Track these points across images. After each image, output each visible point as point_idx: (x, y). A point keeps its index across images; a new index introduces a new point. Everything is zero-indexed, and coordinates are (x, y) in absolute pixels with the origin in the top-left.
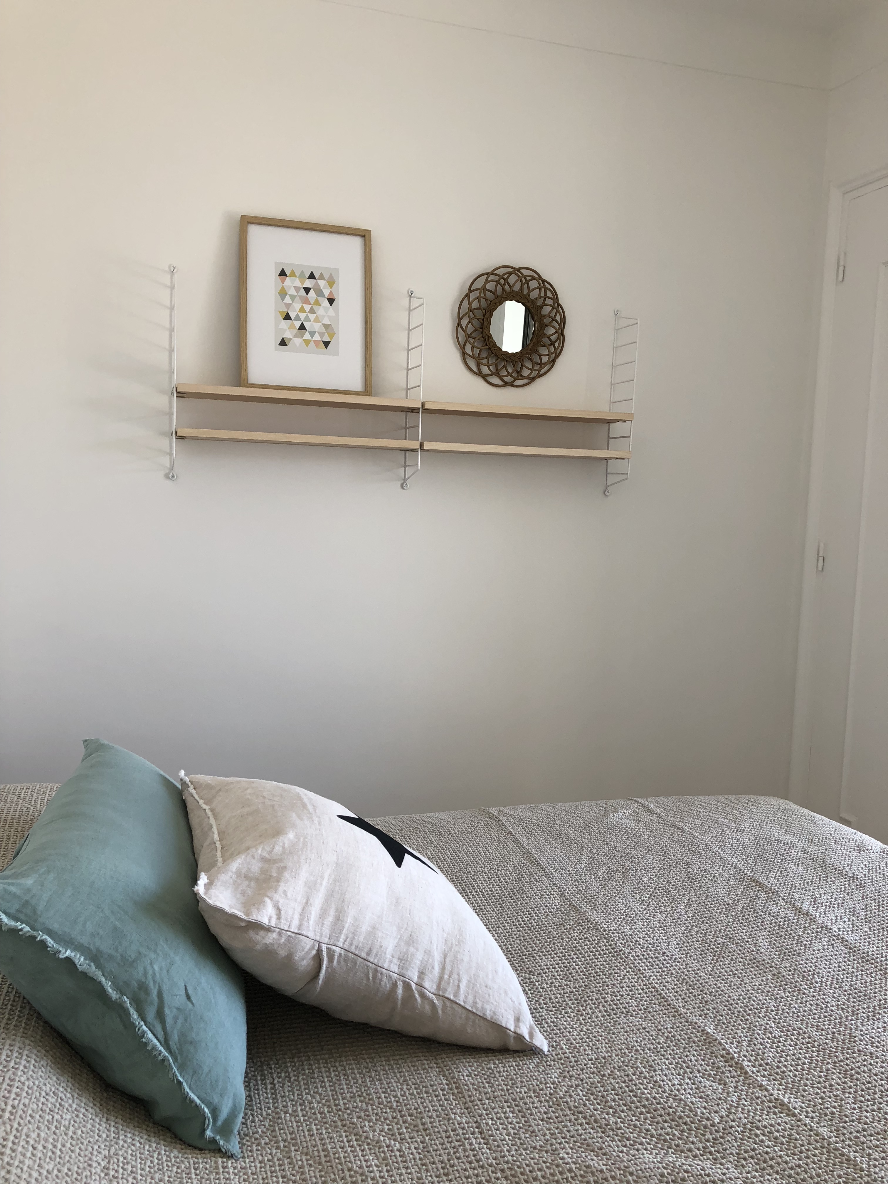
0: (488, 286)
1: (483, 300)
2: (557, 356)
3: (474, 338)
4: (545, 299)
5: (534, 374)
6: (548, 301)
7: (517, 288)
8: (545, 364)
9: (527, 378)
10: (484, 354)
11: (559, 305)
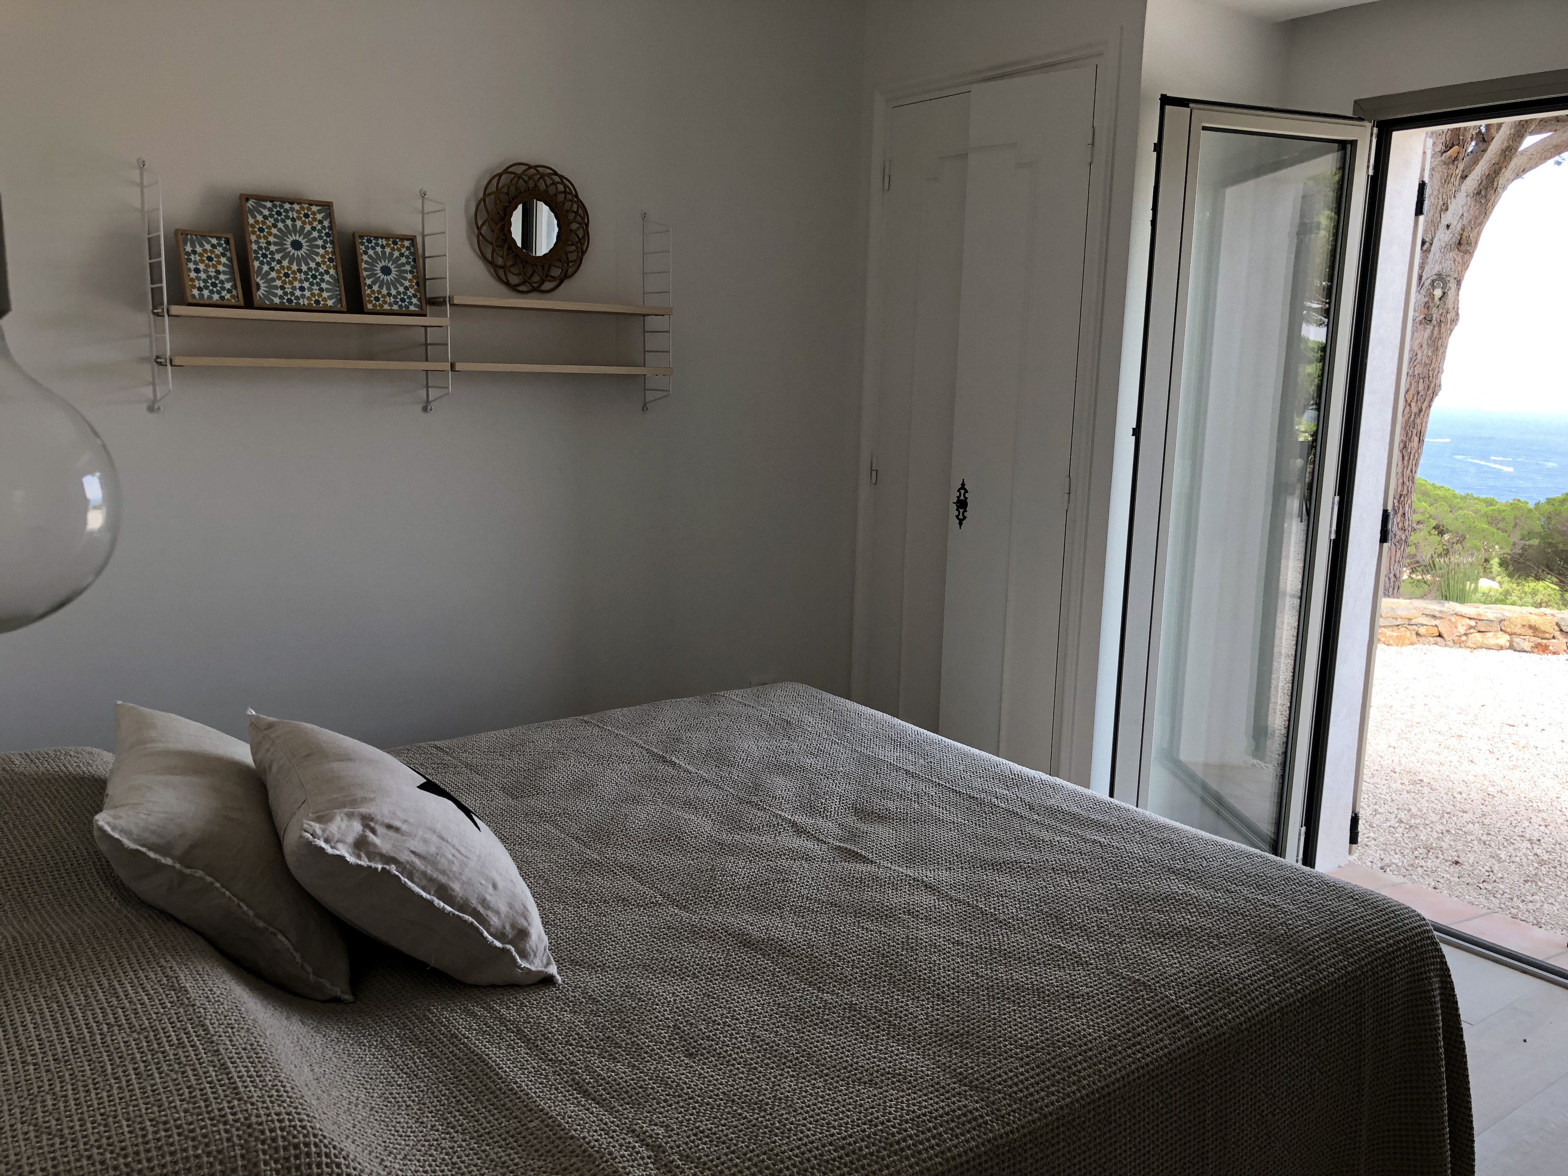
0: (504, 188)
2: (584, 254)
6: (569, 196)
7: (533, 184)
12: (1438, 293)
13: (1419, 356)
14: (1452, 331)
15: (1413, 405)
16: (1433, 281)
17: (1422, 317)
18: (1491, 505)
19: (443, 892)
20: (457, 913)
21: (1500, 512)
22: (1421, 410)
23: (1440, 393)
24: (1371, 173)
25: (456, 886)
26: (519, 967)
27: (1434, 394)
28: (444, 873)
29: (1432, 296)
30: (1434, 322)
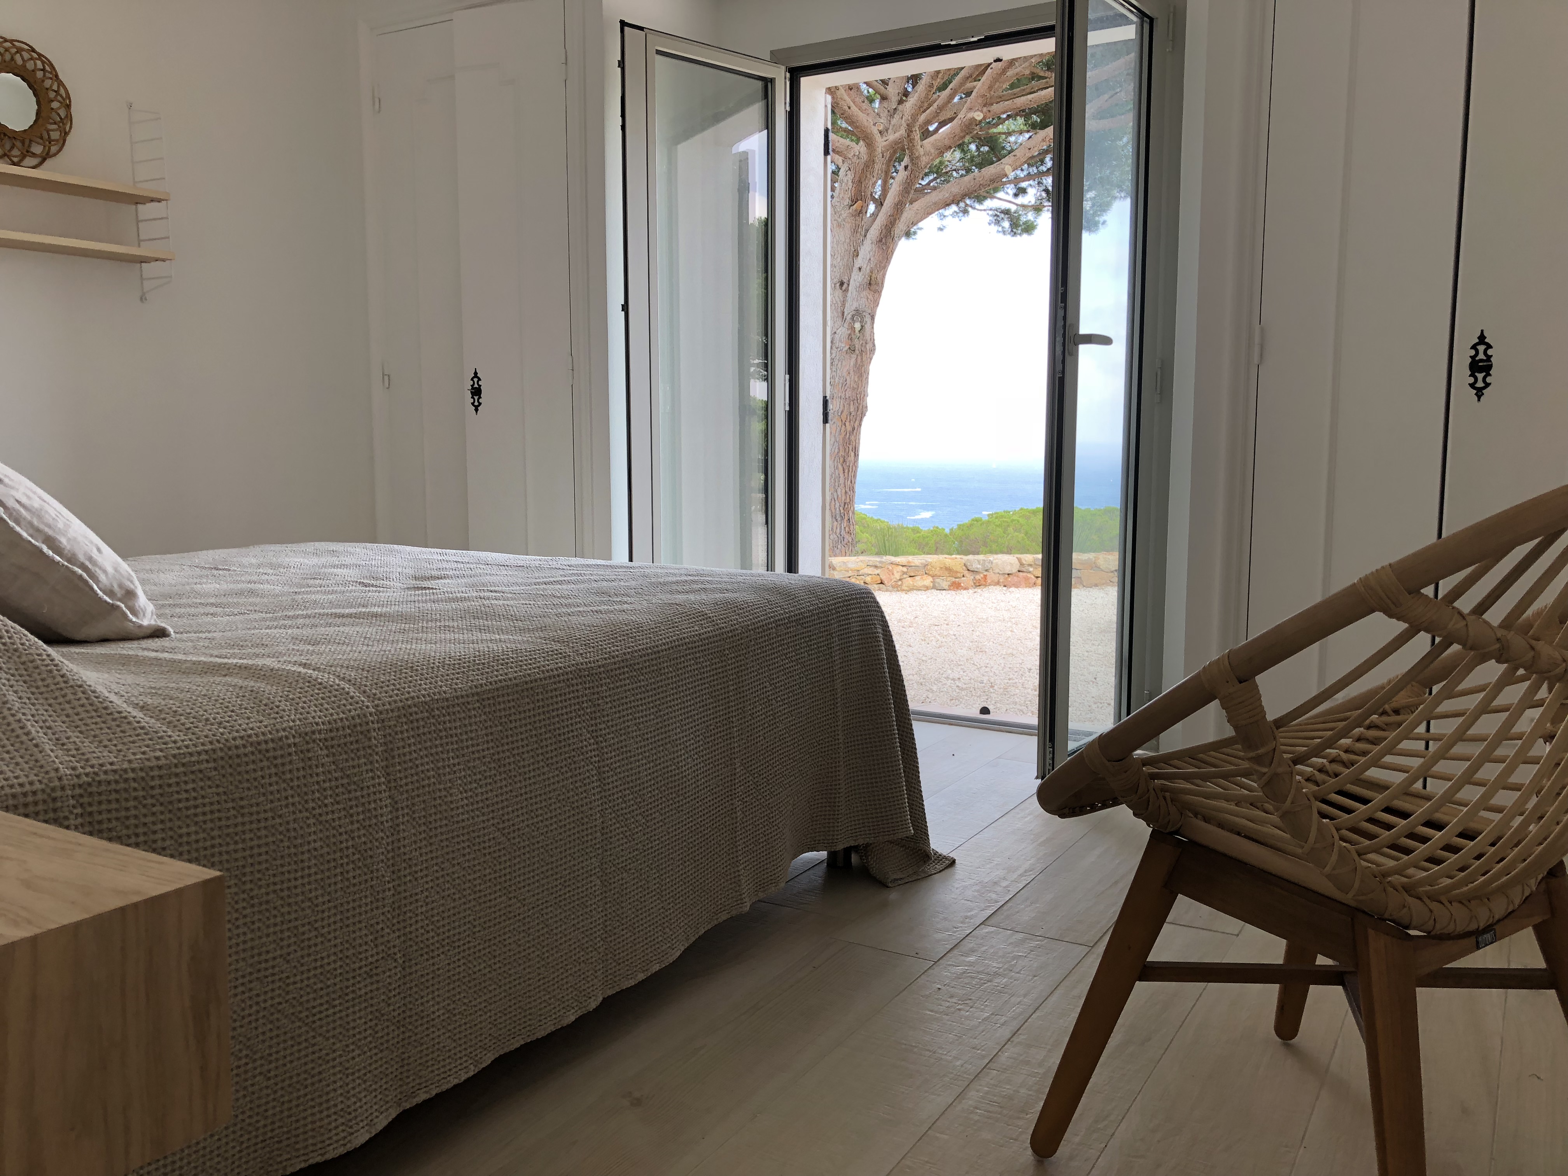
12: (857, 326)
13: (848, 382)
14: (871, 359)
15: (847, 424)
16: (853, 316)
17: (847, 347)
18: (918, 532)
19: (50, 541)
20: (66, 563)
21: (924, 538)
22: (854, 429)
23: (867, 414)
24: (788, 109)
25: (64, 541)
26: (131, 621)
27: (863, 415)
28: (49, 526)
29: (853, 329)
30: (857, 352)
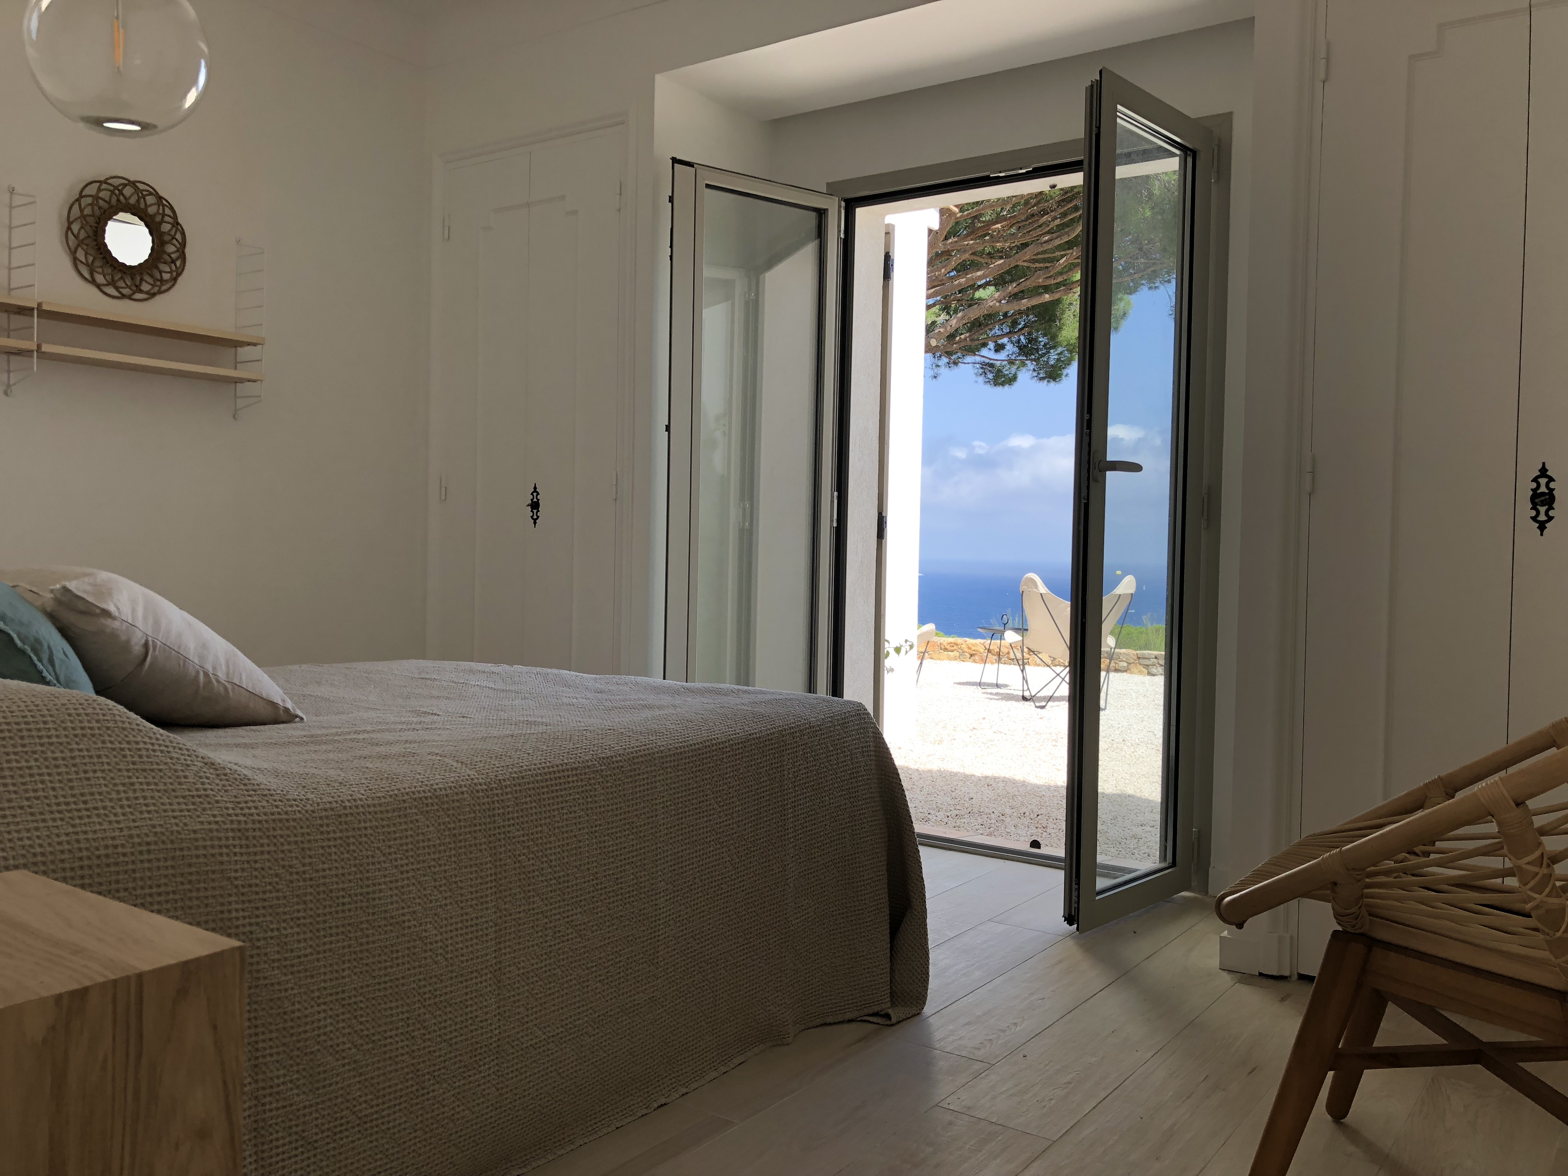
0: (101, 195)
1: (96, 208)
2: (179, 274)
3: (87, 245)
4: (163, 217)
5: (156, 289)
6: (167, 219)
7: (133, 201)
8: (167, 281)
9: (147, 293)
10: (98, 263)
11: (178, 224)
